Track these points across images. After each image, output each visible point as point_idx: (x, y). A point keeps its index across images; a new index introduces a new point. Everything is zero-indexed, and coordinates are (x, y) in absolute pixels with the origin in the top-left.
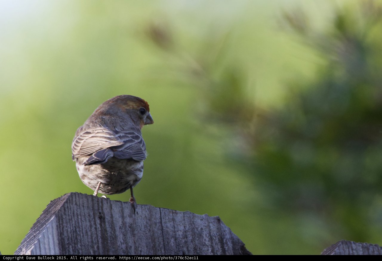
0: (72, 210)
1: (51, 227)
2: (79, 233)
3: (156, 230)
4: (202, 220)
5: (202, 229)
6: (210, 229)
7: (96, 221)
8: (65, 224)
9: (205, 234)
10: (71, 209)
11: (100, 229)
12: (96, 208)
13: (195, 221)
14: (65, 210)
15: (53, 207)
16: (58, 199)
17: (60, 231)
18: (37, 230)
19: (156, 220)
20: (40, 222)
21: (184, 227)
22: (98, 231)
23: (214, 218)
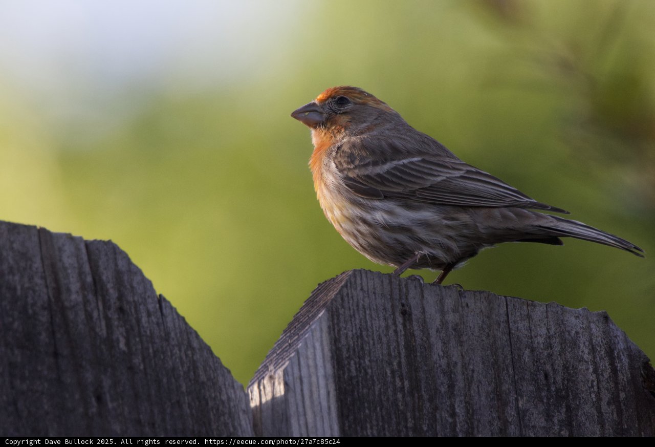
0: (355, 300)
1: (318, 328)
2: (366, 339)
3: (499, 334)
4: (577, 317)
5: (577, 333)
6: (592, 332)
7: (397, 320)
8: (342, 325)
9: (582, 341)
10: (354, 298)
11: (403, 333)
12: (397, 297)
13: (566, 319)
14: (342, 299)
15: (323, 294)
16: (330, 280)
17: (333, 337)
18: (294, 334)
19: (499, 318)
20: (300, 321)
21: (548, 329)
22: (399, 337)
23: (599, 315)
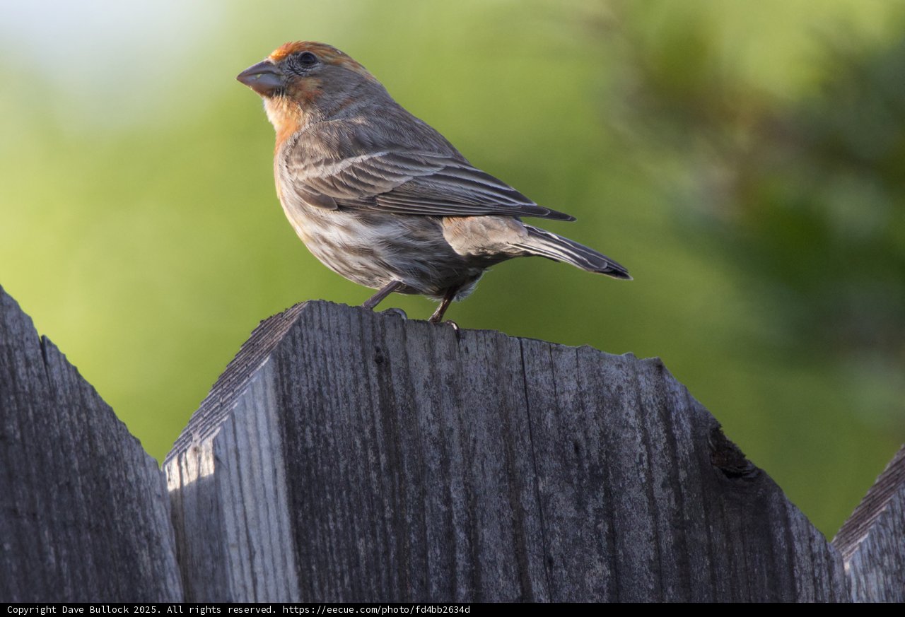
0: (312, 343)
1: (261, 383)
3: (510, 389)
4: (619, 366)
5: (619, 388)
6: (640, 387)
7: (369, 370)
8: (294, 377)
9: (626, 400)
10: (310, 340)
11: (378, 388)
12: (369, 338)
13: (603, 368)
15: (267, 334)
16: (277, 316)
17: (282, 393)
18: (228, 391)
19: (511, 367)
20: (236, 372)
21: (579, 383)
22: (373, 393)
23: (649, 363)
